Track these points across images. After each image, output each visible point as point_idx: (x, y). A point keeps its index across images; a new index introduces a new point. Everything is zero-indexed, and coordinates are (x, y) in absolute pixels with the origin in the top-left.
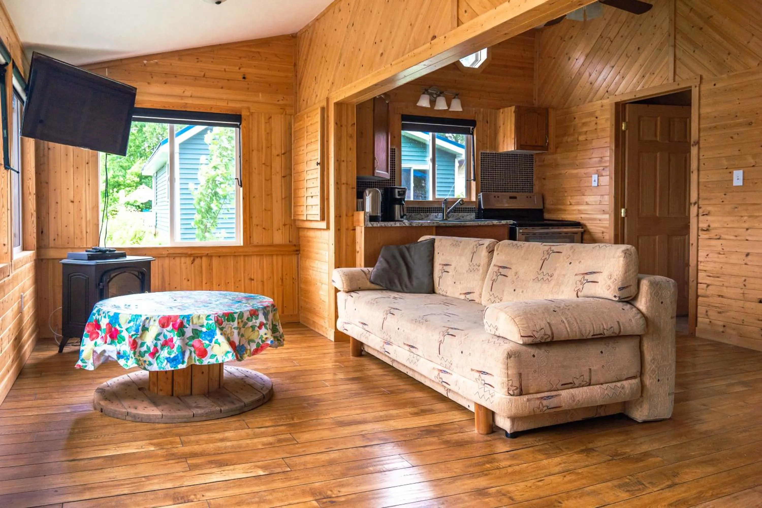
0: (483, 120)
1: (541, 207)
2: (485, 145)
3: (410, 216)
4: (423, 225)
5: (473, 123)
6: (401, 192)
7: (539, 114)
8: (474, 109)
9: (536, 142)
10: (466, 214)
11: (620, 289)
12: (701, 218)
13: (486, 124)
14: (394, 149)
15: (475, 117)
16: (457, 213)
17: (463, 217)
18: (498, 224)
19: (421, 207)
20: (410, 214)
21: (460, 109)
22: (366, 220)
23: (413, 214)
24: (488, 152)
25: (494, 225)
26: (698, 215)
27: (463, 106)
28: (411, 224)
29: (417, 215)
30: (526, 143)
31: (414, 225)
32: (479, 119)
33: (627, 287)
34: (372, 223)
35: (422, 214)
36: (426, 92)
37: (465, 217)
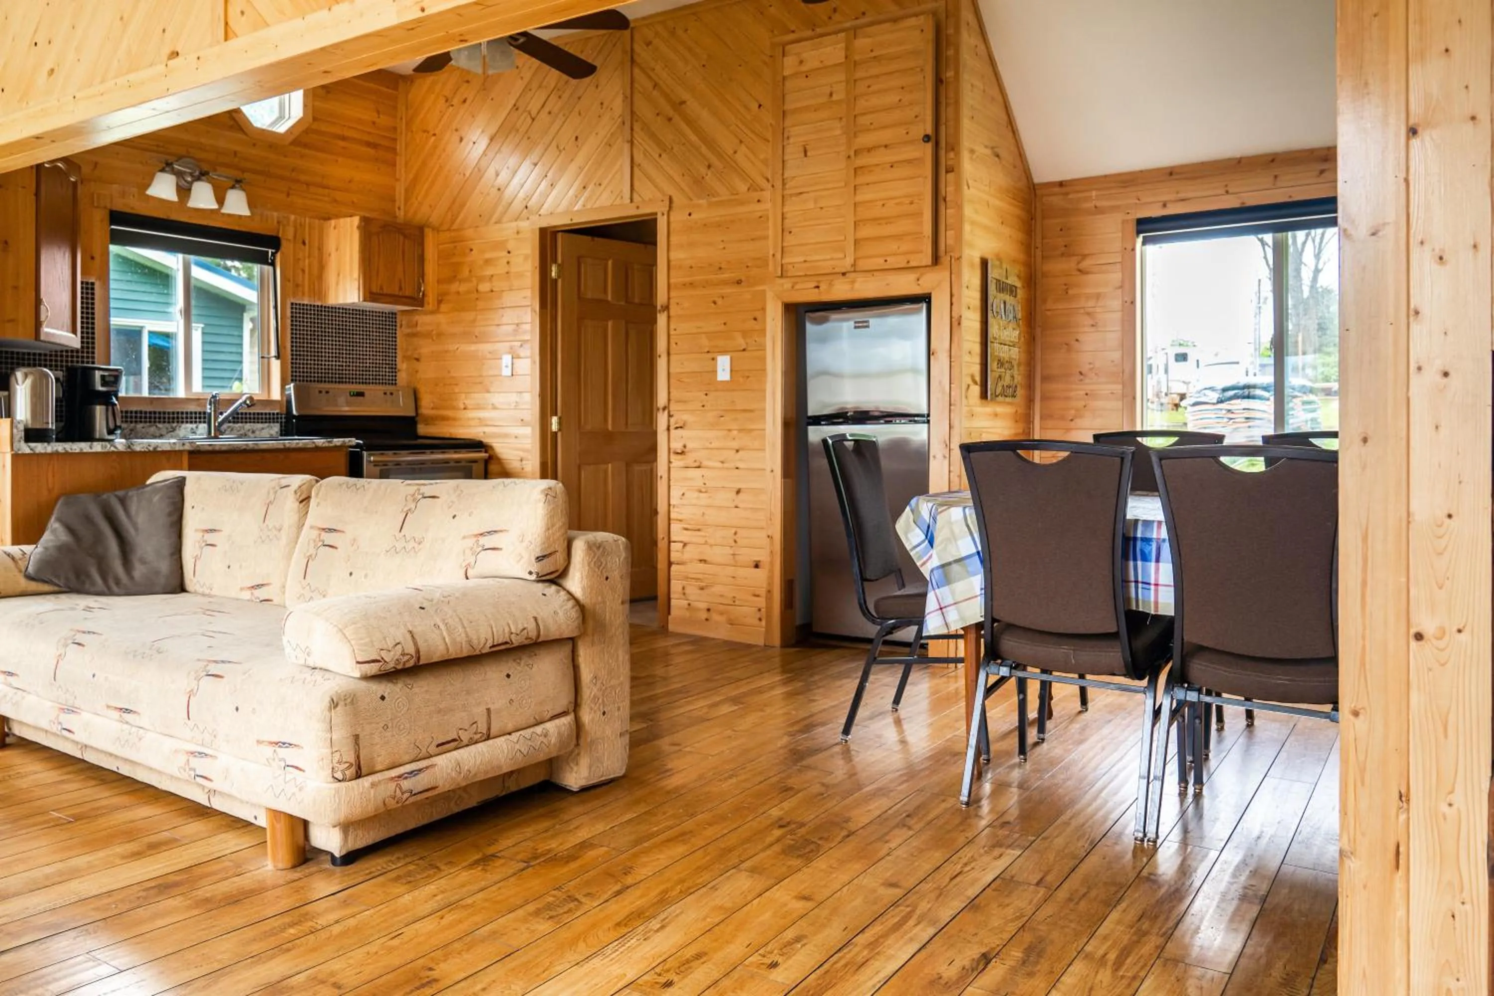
0: (295, 237)
1: (412, 413)
2: (300, 289)
3: (132, 430)
4: (159, 449)
5: (274, 242)
6: (107, 379)
7: (405, 236)
8: (275, 214)
9: (400, 289)
10: (260, 426)
11: (539, 559)
12: (673, 432)
13: (303, 247)
14: (93, 284)
15: (278, 232)
16: (240, 425)
17: (253, 432)
18: (327, 445)
19: (157, 410)
20: (133, 425)
21: (245, 211)
22: (17, 438)
23: (139, 426)
24: (306, 302)
25: (317, 449)
26: (668, 429)
27: (251, 205)
28: (129, 447)
29: (150, 426)
30: (381, 288)
31: (138, 448)
32: (287, 234)
33: (550, 554)
34: (33, 445)
35: (160, 425)
36: (167, 167)
37: (257, 433)
